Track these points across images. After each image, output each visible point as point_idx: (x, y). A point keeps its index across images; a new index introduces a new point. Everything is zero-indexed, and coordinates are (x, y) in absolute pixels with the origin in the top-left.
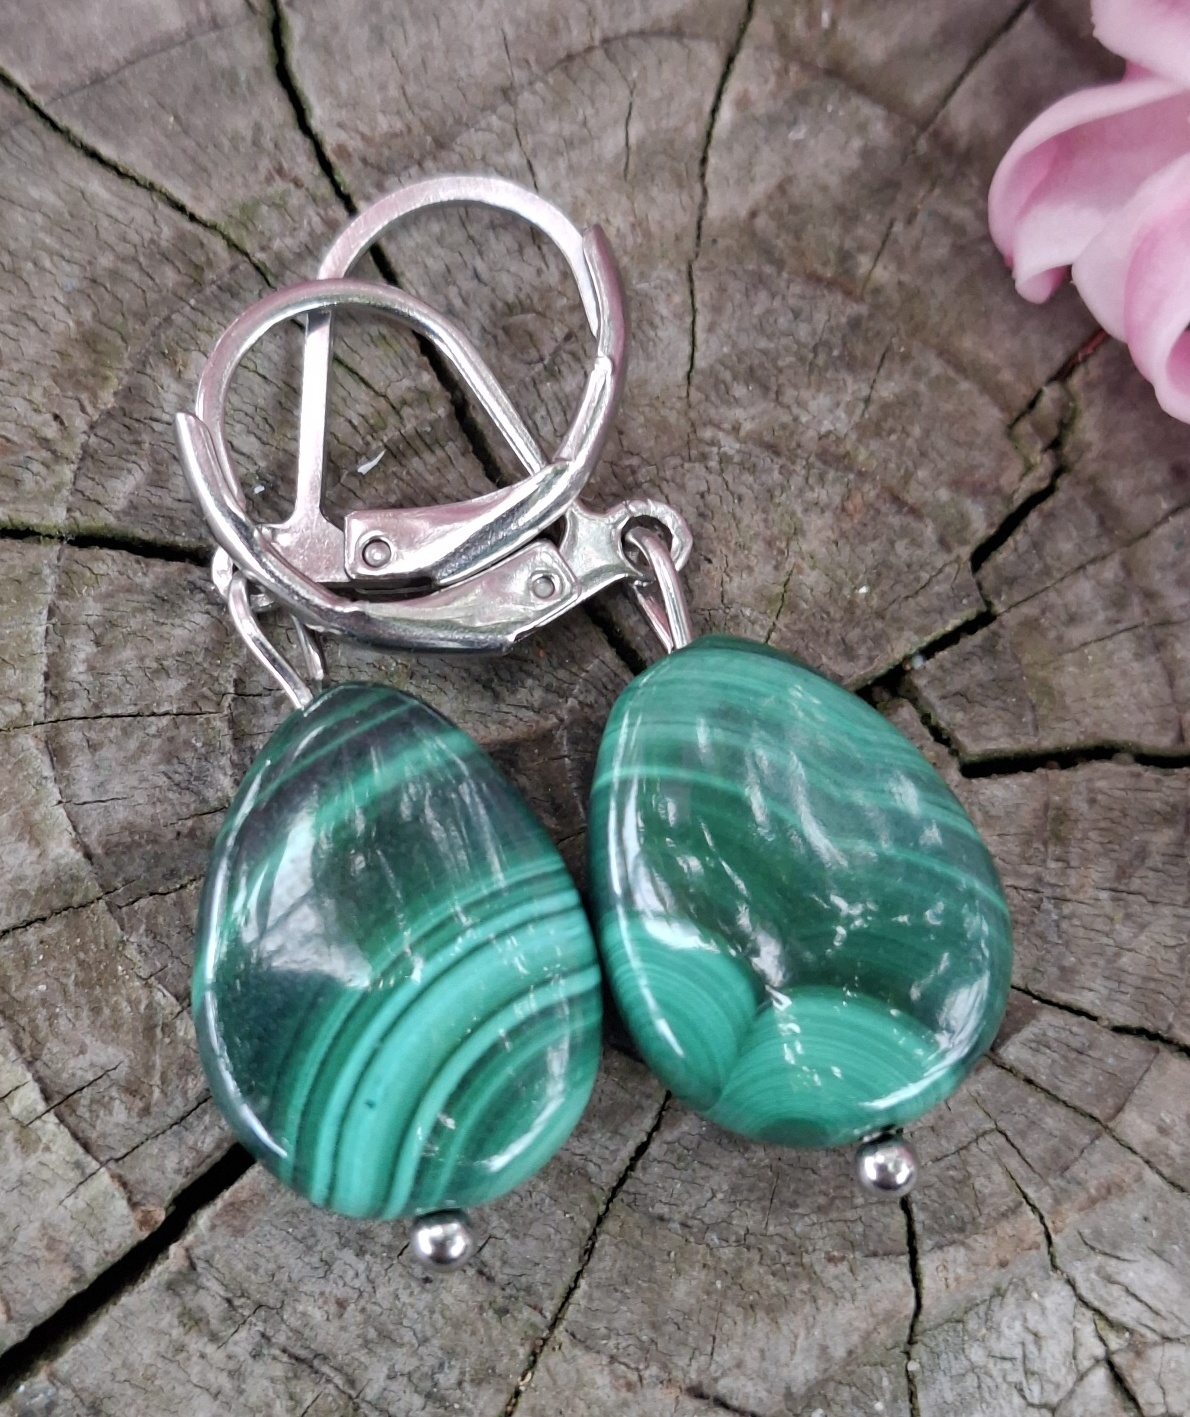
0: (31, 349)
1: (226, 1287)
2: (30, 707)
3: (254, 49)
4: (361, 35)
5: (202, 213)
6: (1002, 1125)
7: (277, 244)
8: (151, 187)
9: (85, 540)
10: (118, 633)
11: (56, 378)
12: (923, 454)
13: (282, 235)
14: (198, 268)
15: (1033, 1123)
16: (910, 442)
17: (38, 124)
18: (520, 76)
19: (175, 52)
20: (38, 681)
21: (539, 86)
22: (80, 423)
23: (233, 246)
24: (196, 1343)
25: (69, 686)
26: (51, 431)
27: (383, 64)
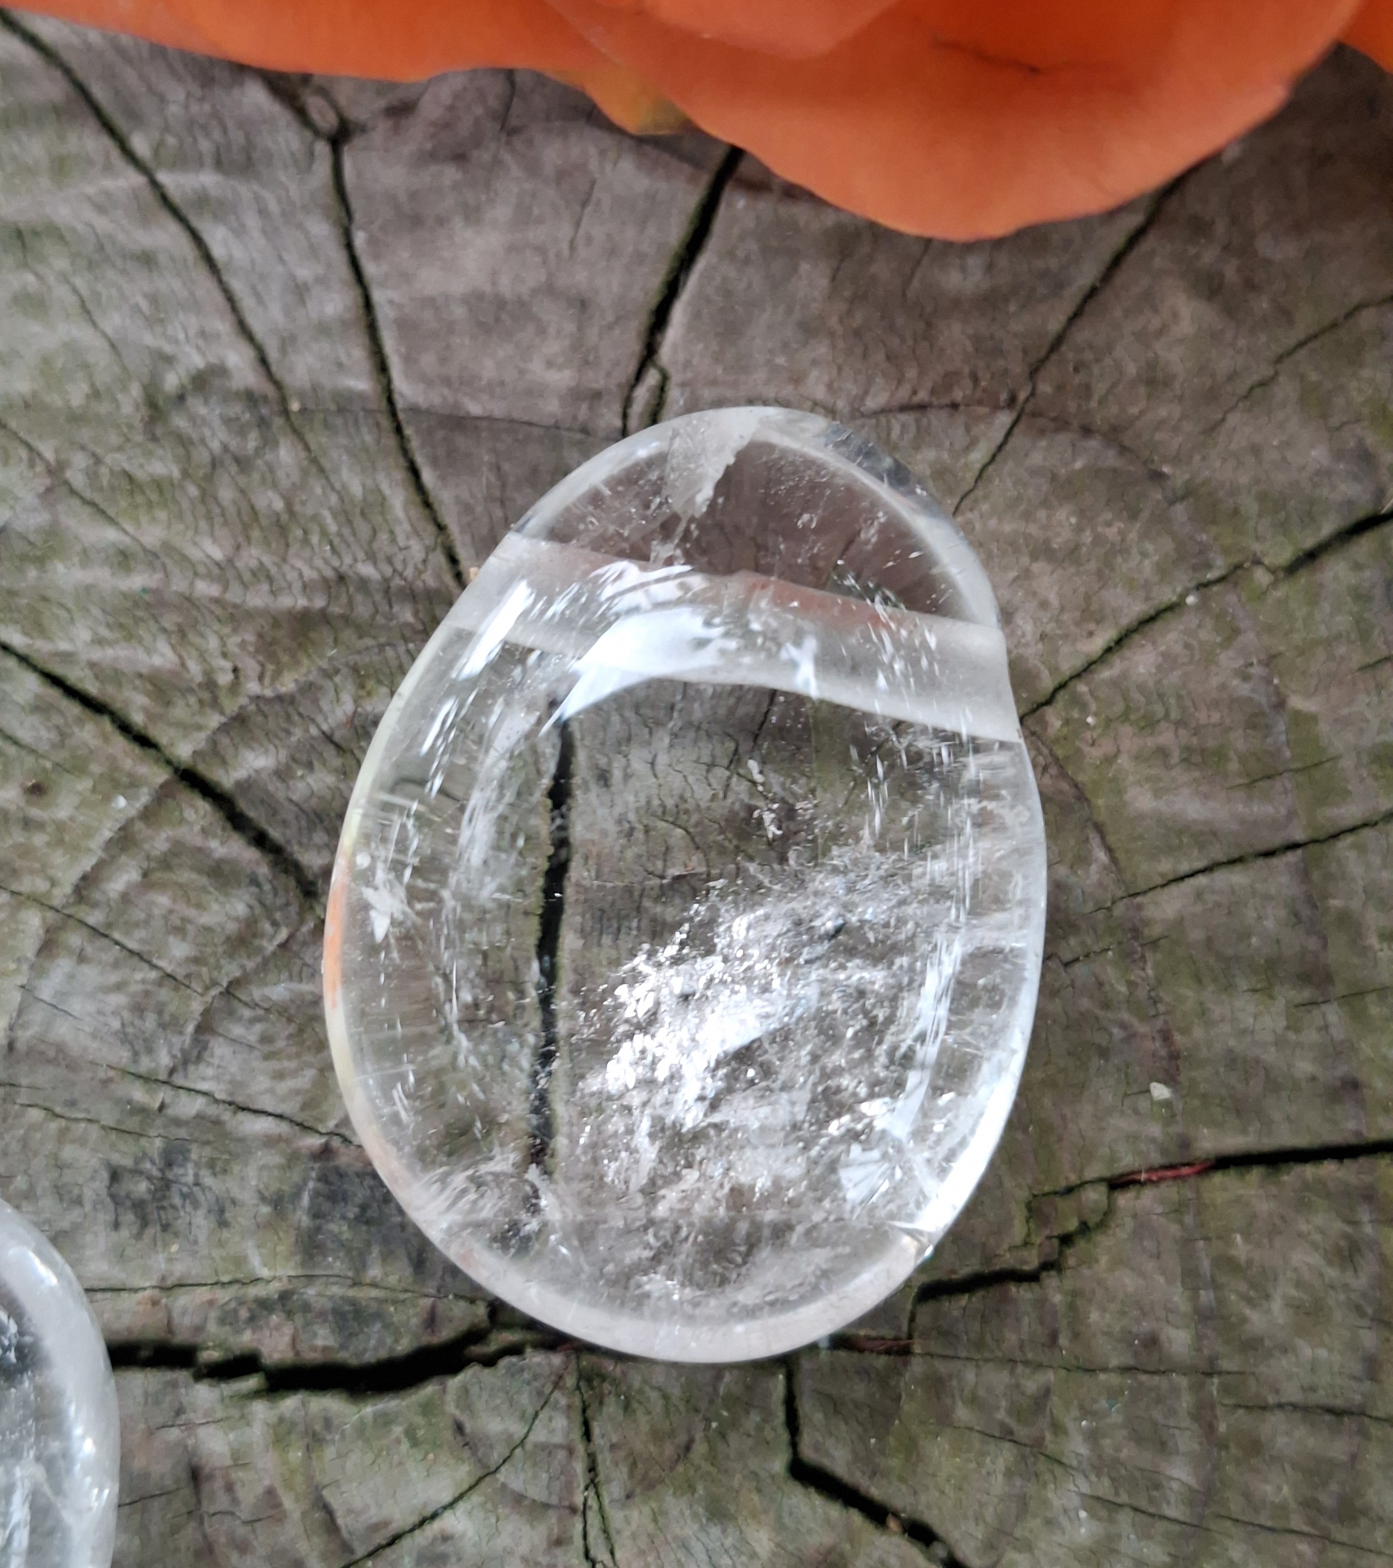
0: (254, 600)
8: (441, 528)
9: (194, 783)
11: (259, 638)
17: (385, 421)
19: (536, 431)
20: (75, 875)
22: (251, 688)
25: (98, 896)
26: (224, 679)
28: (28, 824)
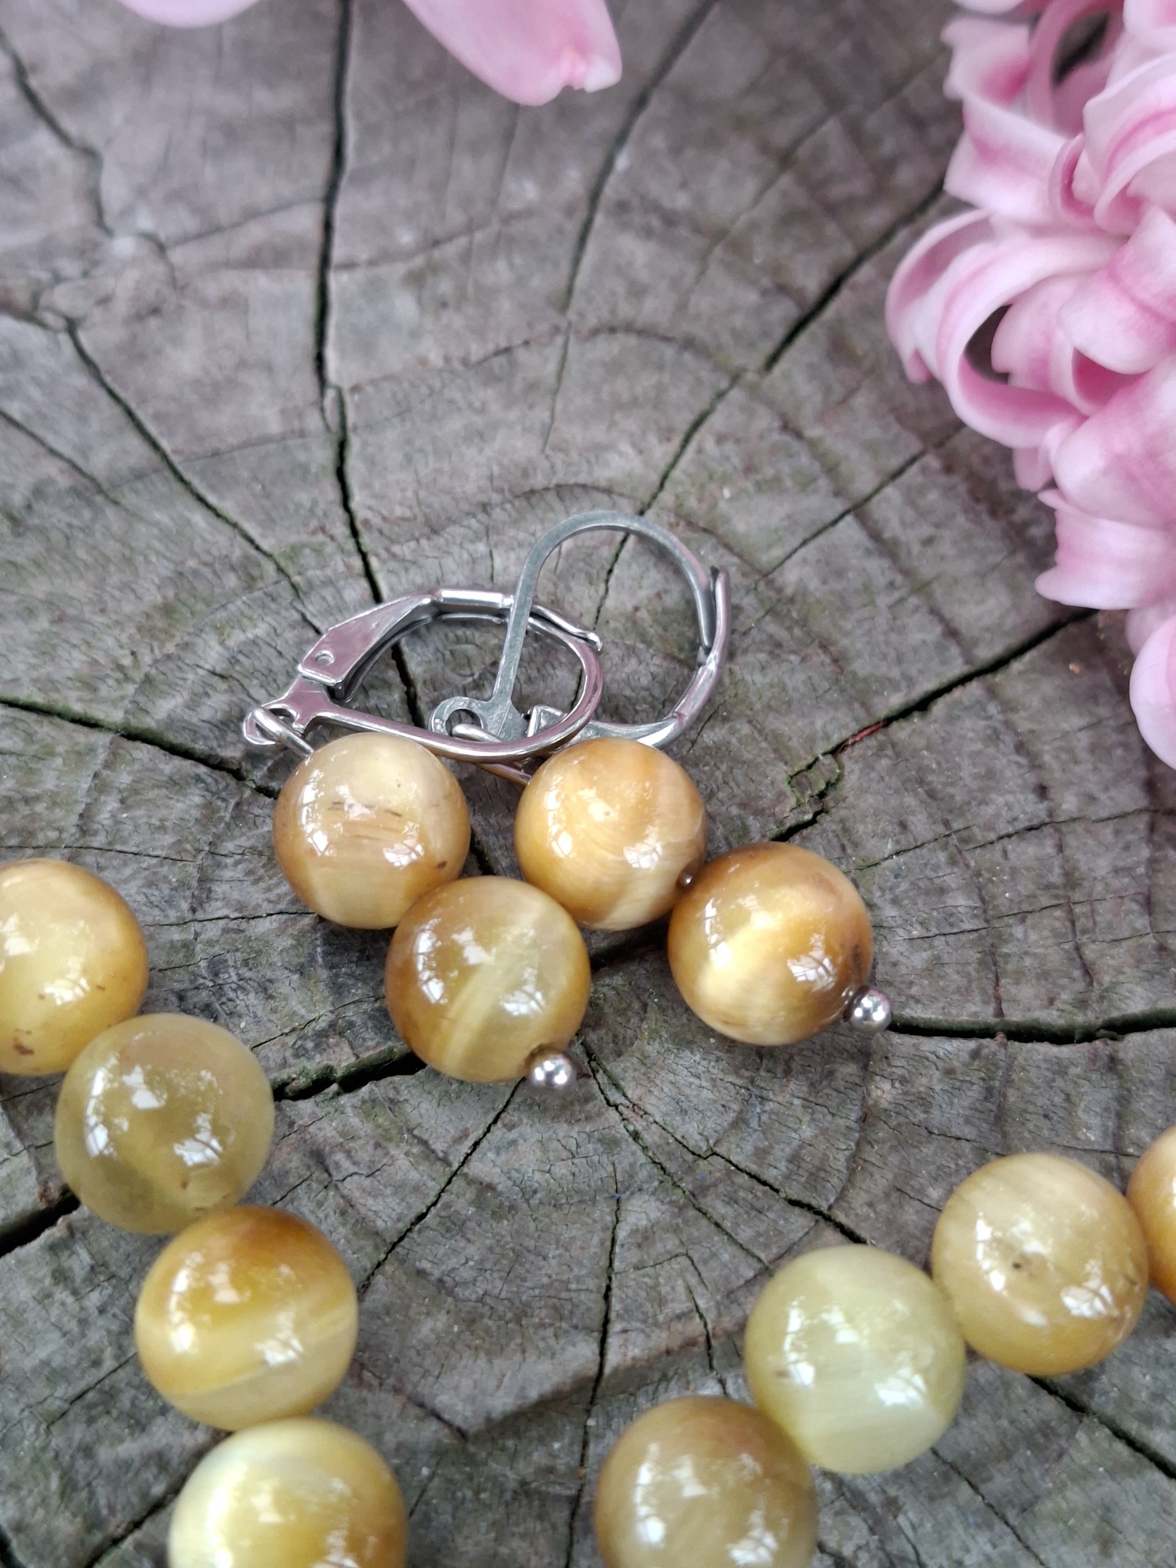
0: (128, 608)
1: (93, 1256)
2: (65, 835)
3: (323, 455)
4: (397, 457)
5: (265, 545)
6: (691, 1253)
7: (310, 573)
8: (235, 525)
9: (133, 735)
10: (138, 797)
11: (139, 629)
12: (725, 783)
13: (314, 568)
14: (253, 578)
15: (714, 1255)
16: (718, 773)
17: (168, 474)
18: (496, 498)
19: (272, 447)
20: (74, 819)
21: (508, 506)
22: (146, 658)
23: (280, 569)
24: (62, 1295)
25: (95, 826)
26: (127, 661)
27: (407, 477)
28: (27, 801)
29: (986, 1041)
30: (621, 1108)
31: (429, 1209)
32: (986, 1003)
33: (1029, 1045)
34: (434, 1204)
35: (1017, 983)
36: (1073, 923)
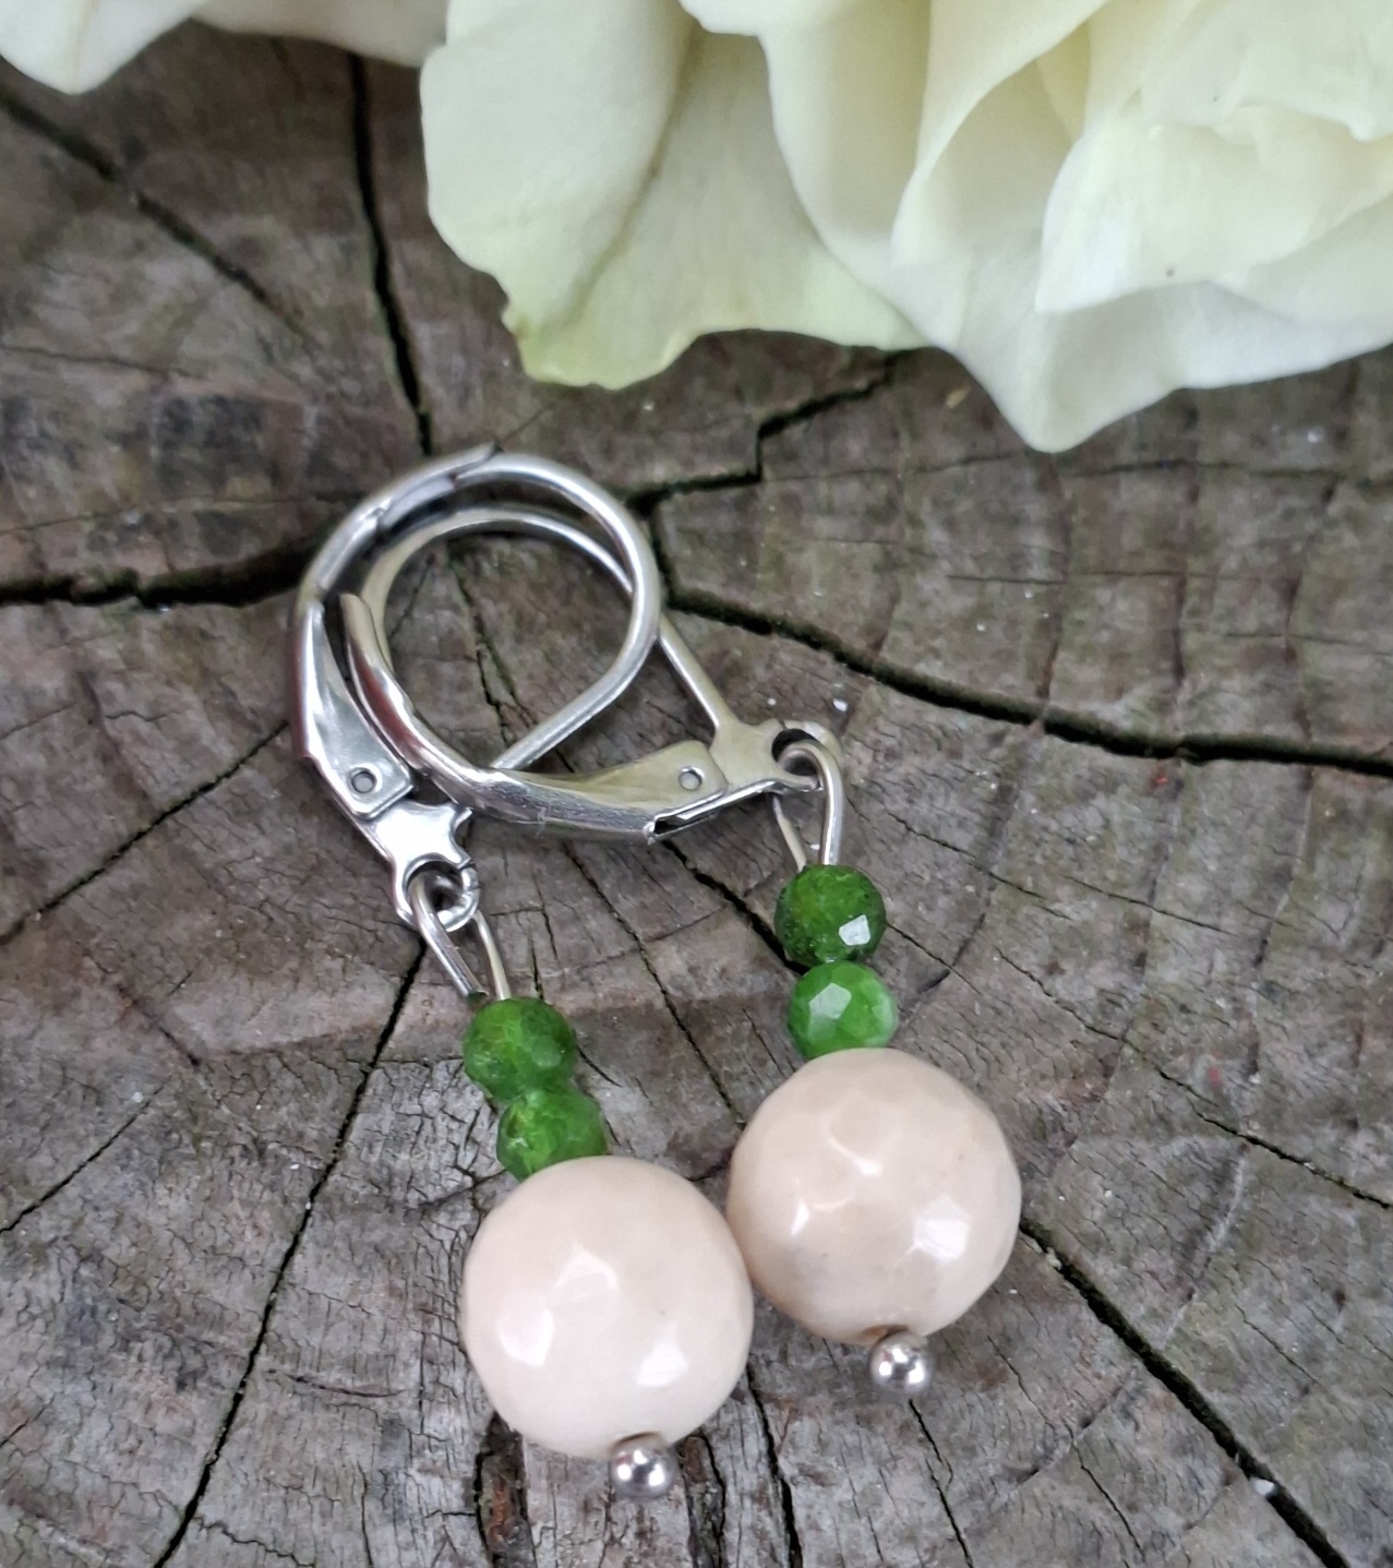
6: (549, 910)
15: (577, 918)
29: (1016, 727)
30: (503, 708)
31: (219, 779)
32: (1030, 676)
33: (1075, 746)
34: (228, 775)
35: (1081, 660)
36: (1181, 600)
